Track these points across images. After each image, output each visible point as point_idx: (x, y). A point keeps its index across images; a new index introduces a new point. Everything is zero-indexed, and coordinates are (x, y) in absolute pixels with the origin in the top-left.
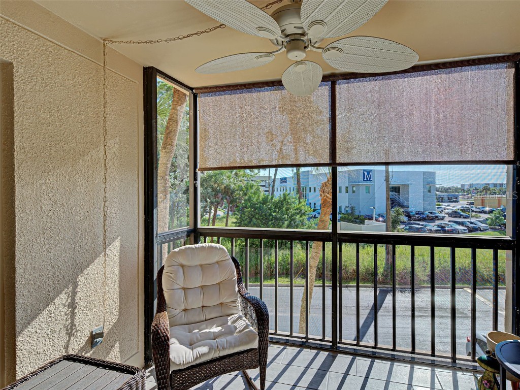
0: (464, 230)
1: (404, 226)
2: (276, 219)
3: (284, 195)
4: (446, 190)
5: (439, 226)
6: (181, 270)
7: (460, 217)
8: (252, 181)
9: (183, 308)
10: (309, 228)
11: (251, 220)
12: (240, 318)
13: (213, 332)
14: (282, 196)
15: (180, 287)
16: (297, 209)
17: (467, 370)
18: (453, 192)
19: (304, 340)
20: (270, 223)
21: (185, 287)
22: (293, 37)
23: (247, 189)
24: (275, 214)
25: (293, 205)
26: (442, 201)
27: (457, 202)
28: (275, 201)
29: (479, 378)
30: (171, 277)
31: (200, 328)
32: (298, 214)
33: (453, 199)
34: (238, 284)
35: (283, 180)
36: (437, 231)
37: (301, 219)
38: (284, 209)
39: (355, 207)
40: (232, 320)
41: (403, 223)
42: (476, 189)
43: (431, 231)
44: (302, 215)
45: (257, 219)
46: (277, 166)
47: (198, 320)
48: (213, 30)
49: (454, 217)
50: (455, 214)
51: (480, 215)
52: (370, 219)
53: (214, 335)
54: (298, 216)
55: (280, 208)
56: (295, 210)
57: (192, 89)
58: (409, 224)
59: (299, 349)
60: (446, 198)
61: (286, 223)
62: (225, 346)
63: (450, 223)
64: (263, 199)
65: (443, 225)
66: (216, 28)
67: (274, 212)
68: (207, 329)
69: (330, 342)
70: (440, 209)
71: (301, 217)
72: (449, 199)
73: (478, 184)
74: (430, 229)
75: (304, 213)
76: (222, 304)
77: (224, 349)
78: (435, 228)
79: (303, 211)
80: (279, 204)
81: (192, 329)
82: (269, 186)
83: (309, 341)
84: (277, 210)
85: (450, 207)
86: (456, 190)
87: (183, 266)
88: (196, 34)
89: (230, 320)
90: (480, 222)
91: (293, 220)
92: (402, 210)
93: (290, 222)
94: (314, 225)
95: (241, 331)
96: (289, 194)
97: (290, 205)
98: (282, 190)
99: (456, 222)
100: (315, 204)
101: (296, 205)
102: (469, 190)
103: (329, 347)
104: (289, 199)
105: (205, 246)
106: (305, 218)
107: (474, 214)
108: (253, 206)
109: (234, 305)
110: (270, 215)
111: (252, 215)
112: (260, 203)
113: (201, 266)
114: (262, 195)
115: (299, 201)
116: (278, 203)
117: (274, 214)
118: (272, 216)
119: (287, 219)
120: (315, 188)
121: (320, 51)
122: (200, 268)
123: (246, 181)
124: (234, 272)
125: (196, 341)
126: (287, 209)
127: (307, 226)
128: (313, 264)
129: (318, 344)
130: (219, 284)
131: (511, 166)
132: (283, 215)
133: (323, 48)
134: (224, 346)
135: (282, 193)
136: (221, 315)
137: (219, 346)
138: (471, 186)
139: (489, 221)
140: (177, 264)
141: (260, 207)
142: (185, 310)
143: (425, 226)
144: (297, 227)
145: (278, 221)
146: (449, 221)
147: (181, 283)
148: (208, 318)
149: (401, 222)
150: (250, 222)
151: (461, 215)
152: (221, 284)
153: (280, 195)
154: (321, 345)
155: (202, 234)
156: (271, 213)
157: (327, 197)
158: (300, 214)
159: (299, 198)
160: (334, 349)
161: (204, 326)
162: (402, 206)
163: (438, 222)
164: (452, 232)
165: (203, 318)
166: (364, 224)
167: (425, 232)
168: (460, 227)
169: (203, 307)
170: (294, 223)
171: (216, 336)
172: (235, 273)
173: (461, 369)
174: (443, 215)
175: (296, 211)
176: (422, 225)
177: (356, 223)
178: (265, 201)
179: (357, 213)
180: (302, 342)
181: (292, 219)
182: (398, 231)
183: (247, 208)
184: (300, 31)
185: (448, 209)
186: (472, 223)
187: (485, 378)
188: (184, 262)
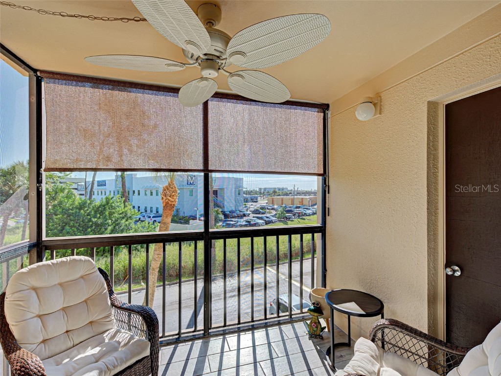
0: (263, 223)
1: (222, 223)
2: (97, 225)
3: (107, 198)
4: (249, 193)
5: (247, 221)
6: (34, 294)
7: (260, 214)
8: (61, 183)
9: (41, 339)
10: (136, 231)
11: (63, 228)
12: (118, 332)
13: (92, 355)
14: (104, 200)
15: (35, 315)
16: (123, 213)
17: (300, 321)
18: (254, 194)
19: (177, 336)
20: (89, 230)
21: (42, 313)
22: (211, 57)
23: (56, 193)
24: (96, 219)
25: (118, 209)
26: (247, 202)
27: (256, 202)
28: (95, 205)
29: (309, 323)
30: (21, 306)
31: (71, 356)
32: (123, 218)
33: (254, 200)
34: (110, 297)
35: (102, 184)
36: (246, 226)
37: (127, 223)
38: (107, 213)
39: (179, 209)
40: (109, 336)
41: (221, 220)
42: (268, 192)
43: (241, 226)
44: (128, 219)
45: (71, 227)
46: (95, 170)
47: (63, 348)
48: (112, 20)
49: (256, 214)
50: (256, 212)
51: (272, 211)
52: (193, 219)
53: (94, 357)
54: (124, 221)
55: (102, 213)
56: (121, 214)
57: (35, 71)
58: (225, 221)
59: (174, 346)
60: (249, 199)
61: (110, 228)
62: (116, 364)
63: (253, 219)
64: (79, 203)
65: (249, 220)
66: (116, 20)
67: (95, 217)
68: (80, 354)
69: (203, 330)
70: (247, 208)
71: (127, 221)
72: (252, 200)
73: (269, 188)
74: (240, 224)
75: (130, 217)
76: (91, 322)
77: (115, 367)
78: (244, 223)
79: (129, 215)
80: (100, 209)
81: (59, 360)
82: (86, 188)
83: (182, 336)
84: (99, 215)
85: (253, 206)
86: (256, 193)
87: (35, 289)
88: (87, 17)
89: (107, 337)
90: (273, 216)
91: (118, 224)
92: (220, 210)
93: (115, 227)
94: (141, 228)
95: (125, 345)
96: (113, 198)
97: (114, 209)
98: (100, 193)
99: (257, 218)
100: (139, 207)
101: (121, 209)
102: (264, 193)
103: (202, 336)
104: (113, 202)
105: (65, 260)
106: (132, 222)
107: (268, 210)
108: (65, 212)
109: (108, 320)
110: (90, 220)
111: (64, 223)
112: (76, 208)
113: (61, 284)
114: (78, 199)
115: (125, 204)
116: (100, 206)
117: (94, 220)
118: (92, 222)
119: (110, 224)
120: (139, 191)
121: (228, 74)
122: (59, 287)
123: (52, 183)
124: (104, 284)
125: (73, 371)
126: (111, 214)
127: (133, 230)
128: (155, 265)
129: (191, 336)
130: (85, 301)
131: (321, 177)
132: (106, 221)
133: (231, 73)
134: (114, 364)
135: (104, 197)
136: (93, 335)
137: (109, 366)
138: (265, 189)
139: (277, 216)
140: (27, 288)
141: (76, 212)
142: (44, 341)
143: (238, 222)
144: (122, 231)
145: (99, 228)
146: (253, 217)
147: (35, 309)
148: (78, 342)
149: (219, 220)
150: (62, 230)
151: (261, 212)
152: (88, 301)
153: (102, 198)
154: (195, 335)
155: (47, 248)
156: (90, 218)
157: (169, 200)
158: (126, 218)
159: (124, 202)
160: (207, 335)
161: (75, 352)
162: (221, 207)
163: (245, 218)
164: (255, 225)
165: (70, 344)
166: (189, 224)
167: (236, 227)
168: (261, 221)
169: (67, 332)
170: (119, 228)
171: (97, 359)
172: (106, 285)
173: (296, 321)
174: (248, 212)
175: (121, 216)
176: (235, 221)
177: (181, 223)
178: (82, 206)
179: (181, 215)
180: (176, 339)
181: (116, 224)
182: (217, 228)
183: (56, 215)
184: (217, 54)
185: (252, 208)
186: (267, 217)
187: (313, 321)
188: (36, 284)
